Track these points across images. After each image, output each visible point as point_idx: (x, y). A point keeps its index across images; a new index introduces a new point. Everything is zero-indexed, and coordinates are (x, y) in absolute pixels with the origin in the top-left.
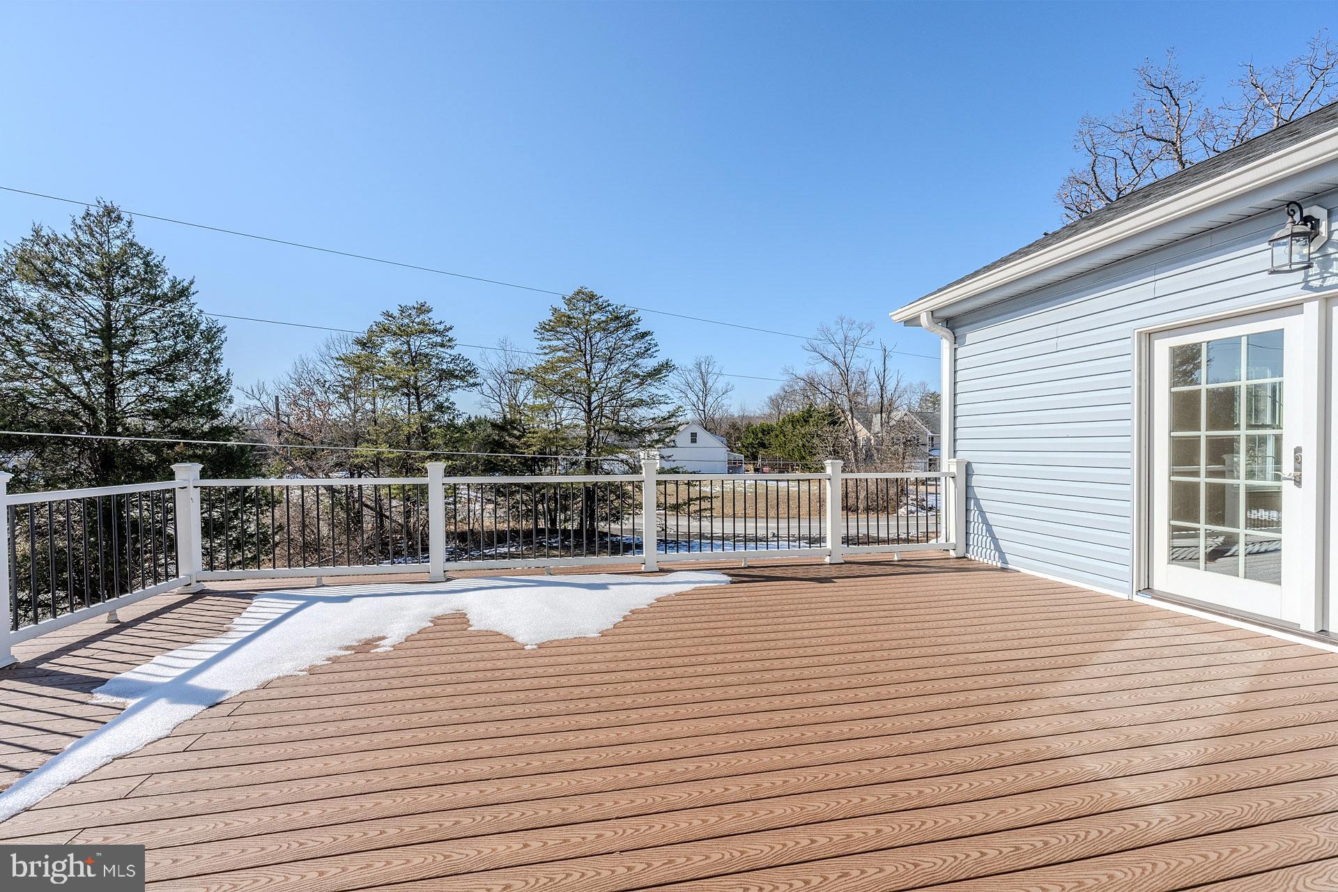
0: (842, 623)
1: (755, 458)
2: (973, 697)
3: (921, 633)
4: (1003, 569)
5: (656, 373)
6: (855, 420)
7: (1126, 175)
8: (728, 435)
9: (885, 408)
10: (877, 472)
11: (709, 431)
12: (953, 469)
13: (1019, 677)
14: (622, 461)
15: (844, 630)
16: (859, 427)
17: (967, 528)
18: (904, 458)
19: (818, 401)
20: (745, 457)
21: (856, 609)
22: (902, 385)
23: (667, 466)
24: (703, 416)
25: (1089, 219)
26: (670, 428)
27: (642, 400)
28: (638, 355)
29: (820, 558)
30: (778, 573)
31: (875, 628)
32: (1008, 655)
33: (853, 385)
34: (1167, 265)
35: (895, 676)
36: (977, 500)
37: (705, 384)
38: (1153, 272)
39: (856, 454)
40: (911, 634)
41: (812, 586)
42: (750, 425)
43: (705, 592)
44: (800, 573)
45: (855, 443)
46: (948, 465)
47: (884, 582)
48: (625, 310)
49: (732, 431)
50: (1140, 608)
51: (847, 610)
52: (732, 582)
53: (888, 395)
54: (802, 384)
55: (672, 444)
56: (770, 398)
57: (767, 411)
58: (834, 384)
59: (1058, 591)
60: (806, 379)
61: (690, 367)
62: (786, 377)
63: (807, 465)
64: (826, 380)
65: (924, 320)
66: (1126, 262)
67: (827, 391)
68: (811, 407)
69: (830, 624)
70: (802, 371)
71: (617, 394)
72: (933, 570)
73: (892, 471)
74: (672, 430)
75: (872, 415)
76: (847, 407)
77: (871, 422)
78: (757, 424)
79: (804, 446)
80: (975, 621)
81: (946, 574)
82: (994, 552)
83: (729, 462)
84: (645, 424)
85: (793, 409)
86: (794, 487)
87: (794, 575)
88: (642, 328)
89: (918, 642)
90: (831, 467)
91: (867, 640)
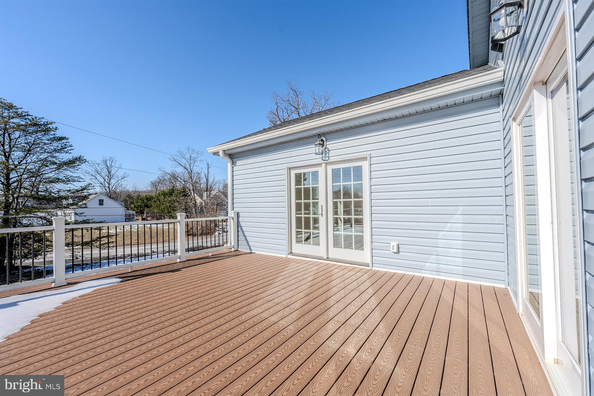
0: (183, 289)
1: (143, 213)
2: (236, 307)
3: (218, 285)
4: (250, 253)
5: (71, 163)
6: (195, 195)
7: (286, 115)
8: (125, 201)
9: (208, 189)
10: (205, 217)
11: (113, 198)
12: (233, 215)
13: (253, 294)
14: (41, 217)
15: (184, 293)
16: (197, 197)
17: (238, 238)
18: (216, 211)
19: (178, 185)
20: (136, 212)
21: (191, 281)
22: (216, 180)
23: (80, 219)
24: (108, 190)
25: (275, 127)
26: (82, 196)
27: (59, 179)
28: (55, 150)
29: (175, 260)
30: (151, 271)
31: (199, 288)
32: (250, 286)
33: (195, 179)
34: (293, 147)
35: (206, 307)
36: (241, 227)
37: (109, 172)
38: (290, 148)
39: (196, 210)
40: (214, 287)
41: (169, 274)
42: (139, 196)
43: (102, 290)
44: (164, 269)
45: (195, 205)
46: (231, 214)
47: (204, 266)
48: (43, 120)
49: (128, 199)
50: (289, 260)
51: (187, 282)
52: (121, 282)
53: (209, 184)
54: (169, 176)
55: (84, 206)
56: (152, 183)
57: (149, 188)
58: (185, 177)
59: (267, 258)
60: (171, 174)
61: (99, 162)
62: (160, 173)
63: (171, 215)
64: (181, 175)
65: (221, 153)
66: (283, 144)
67: (182, 181)
68: (173, 187)
69: (177, 291)
70: (169, 170)
71: (36, 174)
72: (225, 257)
73: (212, 217)
74: (85, 198)
75: (203, 192)
76: (191, 188)
77: (202, 195)
78: (143, 195)
79: (170, 206)
80: (239, 276)
81: (230, 258)
82: (247, 247)
83: (126, 215)
84: (62, 194)
85: (164, 188)
86: (166, 227)
87: (160, 271)
88: (59, 134)
89: (217, 290)
90: (180, 216)
91: (195, 294)
